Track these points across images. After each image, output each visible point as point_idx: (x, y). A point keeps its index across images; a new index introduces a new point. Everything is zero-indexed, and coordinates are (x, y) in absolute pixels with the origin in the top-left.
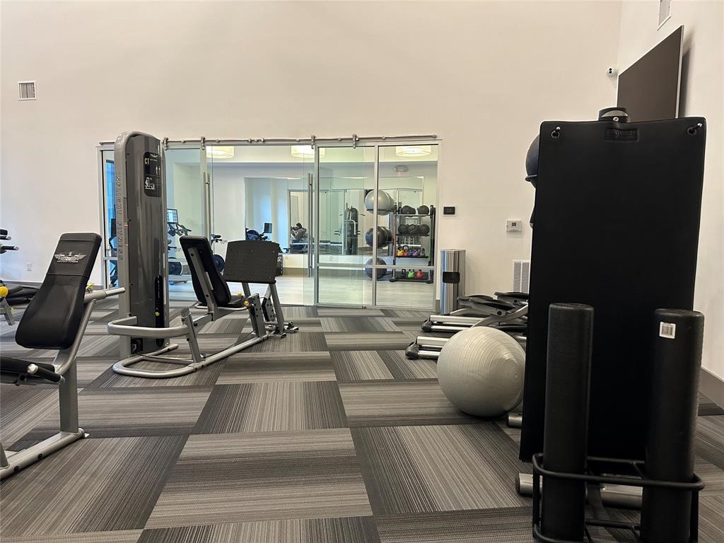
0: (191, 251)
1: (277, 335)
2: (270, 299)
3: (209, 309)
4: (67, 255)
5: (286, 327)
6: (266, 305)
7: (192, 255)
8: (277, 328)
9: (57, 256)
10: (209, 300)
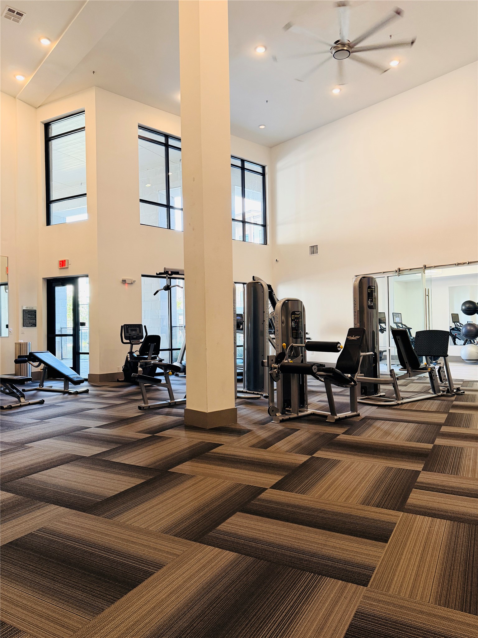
0: (398, 337)
1: (448, 394)
2: (443, 368)
3: (408, 371)
4: (352, 337)
5: (455, 391)
6: (441, 371)
7: (399, 339)
8: (448, 389)
9: (348, 337)
10: (408, 365)
